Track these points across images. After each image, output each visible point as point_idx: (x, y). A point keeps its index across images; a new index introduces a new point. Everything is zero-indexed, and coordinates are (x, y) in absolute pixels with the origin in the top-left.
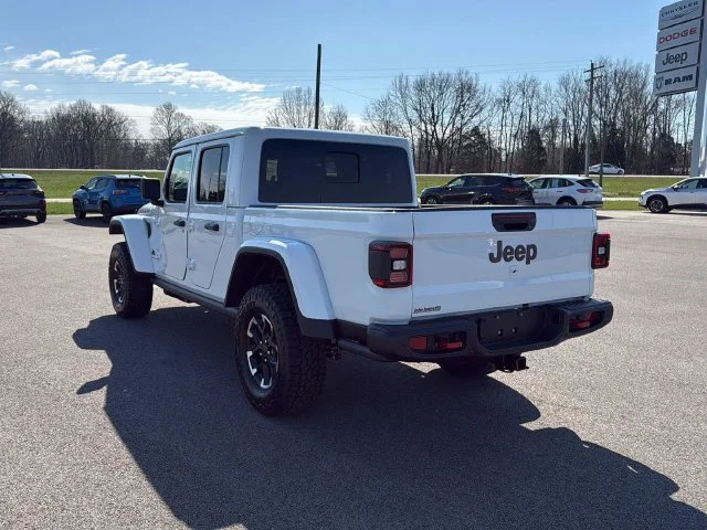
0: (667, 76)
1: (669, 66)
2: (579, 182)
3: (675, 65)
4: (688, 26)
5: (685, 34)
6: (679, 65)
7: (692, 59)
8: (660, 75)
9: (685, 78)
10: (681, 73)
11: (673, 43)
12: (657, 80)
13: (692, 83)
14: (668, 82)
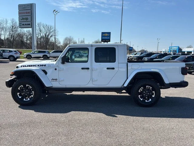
0: (23, 23)
1: (23, 21)
2: (14, 51)
3: (25, 20)
4: (28, 11)
5: (27, 13)
6: (26, 21)
7: (29, 20)
8: (20, 23)
9: (28, 24)
10: (27, 23)
11: (23, 15)
12: (20, 24)
13: (30, 26)
14: (23, 25)
